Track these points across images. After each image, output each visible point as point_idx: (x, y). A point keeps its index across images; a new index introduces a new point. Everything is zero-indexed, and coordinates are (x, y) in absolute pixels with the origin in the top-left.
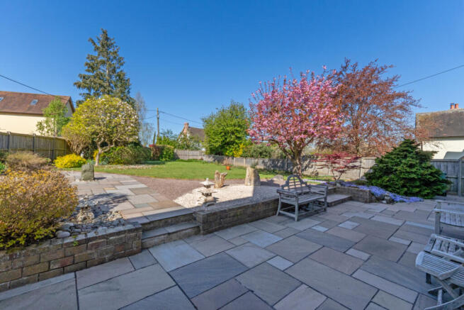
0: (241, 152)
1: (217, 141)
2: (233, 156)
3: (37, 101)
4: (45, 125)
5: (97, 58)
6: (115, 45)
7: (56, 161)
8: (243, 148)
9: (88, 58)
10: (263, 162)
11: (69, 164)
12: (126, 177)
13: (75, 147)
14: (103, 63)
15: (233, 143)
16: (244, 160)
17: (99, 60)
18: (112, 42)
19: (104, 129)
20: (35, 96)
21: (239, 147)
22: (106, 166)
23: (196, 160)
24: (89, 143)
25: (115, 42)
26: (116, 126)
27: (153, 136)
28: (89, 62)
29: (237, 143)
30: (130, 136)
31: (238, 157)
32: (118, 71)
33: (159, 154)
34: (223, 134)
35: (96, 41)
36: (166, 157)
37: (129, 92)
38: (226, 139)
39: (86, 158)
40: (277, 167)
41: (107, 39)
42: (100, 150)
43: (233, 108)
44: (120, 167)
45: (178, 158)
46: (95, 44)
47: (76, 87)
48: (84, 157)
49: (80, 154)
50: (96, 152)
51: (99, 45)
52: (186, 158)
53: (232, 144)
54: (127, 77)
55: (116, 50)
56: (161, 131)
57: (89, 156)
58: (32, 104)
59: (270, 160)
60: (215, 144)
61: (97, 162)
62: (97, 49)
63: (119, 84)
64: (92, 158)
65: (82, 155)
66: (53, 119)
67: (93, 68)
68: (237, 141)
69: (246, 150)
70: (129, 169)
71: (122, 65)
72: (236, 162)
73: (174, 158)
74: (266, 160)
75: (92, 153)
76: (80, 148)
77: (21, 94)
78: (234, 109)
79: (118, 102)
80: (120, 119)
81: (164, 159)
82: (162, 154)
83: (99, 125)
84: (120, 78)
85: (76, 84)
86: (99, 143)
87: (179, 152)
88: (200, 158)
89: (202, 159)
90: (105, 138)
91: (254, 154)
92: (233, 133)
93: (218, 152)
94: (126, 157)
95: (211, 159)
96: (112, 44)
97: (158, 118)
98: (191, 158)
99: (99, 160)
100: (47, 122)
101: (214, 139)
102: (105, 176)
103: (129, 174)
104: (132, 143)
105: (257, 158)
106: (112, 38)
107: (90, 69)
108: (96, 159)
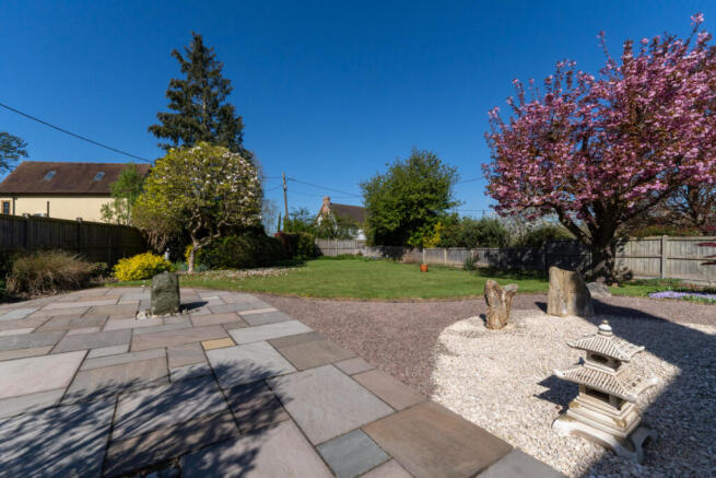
0: (437, 238)
1: (391, 222)
2: (421, 247)
3: (103, 173)
4: (114, 210)
5: (187, 83)
6: (215, 59)
7: (117, 267)
8: (441, 231)
9: (172, 84)
10: (487, 255)
11: (139, 271)
12: (250, 298)
13: (154, 241)
14: (197, 90)
15: (421, 222)
16: (445, 252)
17: (190, 85)
18: (211, 55)
19: (201, 203)
20: (100, 167)
21: (432, 228)
22: (207, 273)
23: (351, 257)
24: (178, 233)
25: (215, 55)
26: (222, 198)
27: (277, 219)
28: (172, 89)
29: (429, 223)
30: (247, 215)
31: (432, 248)
32: (222, 104)
33: (292, 249)
34: (403, 207)
35: (184, 55)
36: (302, 253)
37: (241, 140)
38: (408, 215)
39: (172, 259)
40: (521, 263)
41: (202, 49)
42: (195, 244)
43: (416, 162)
44: (231, 274)
45: (321, 254)
46: (182, 60)
47: (152, 134)
48: (171, 258)
49: (162, 254)
50: (189, 249)
51: (188, 60)
52: (334, 254)
53: (421, 225)
54: (237, 114)
55: (217, 68)
56: (290, 211)
57: (178, 257)
58: (96, 179)
59: (501, 250)
60: (386, 226)
61: (191, 265)
62: (185, 67)
63: (224, 127)
64: (184, 259)
65: (166, 255)
66: (125, 200)
67: (180, 101)
68: (428, 218)
69: (448, 234)
70: (248, 276)
71: (228, 93)
72: (426, 257)
73: (316, 254)
74: (495, 250)
75: (184, 250)
76: (163, 242)
77: (80, 165)
78: (416, 164)
79: (224, 153)
80: (230, 183)
81: (300, 257)
82: (296, 248)
83: (193, 195)
84: (226, 115)
85: (151, 128)
86: (194, 231)
87: (323, 244)
88: (356, 252)
89: (360, 254)
90: (203, 222)
91: (467, 240)
92: (421, 204)
93: (392, 241)
94: (241, 254)
95: (377, 254)
96: (211, 59)
97: (285, 190)
98: (342, 252)
99: (194, 262)
100: (116, 205)
101: (386, 218)
102: (204, 299)
103: (252, 291)
104: (250, 228)
105: (474, 246)
106: (209, 48)
107: (176, 103)
108: (190, 260)
